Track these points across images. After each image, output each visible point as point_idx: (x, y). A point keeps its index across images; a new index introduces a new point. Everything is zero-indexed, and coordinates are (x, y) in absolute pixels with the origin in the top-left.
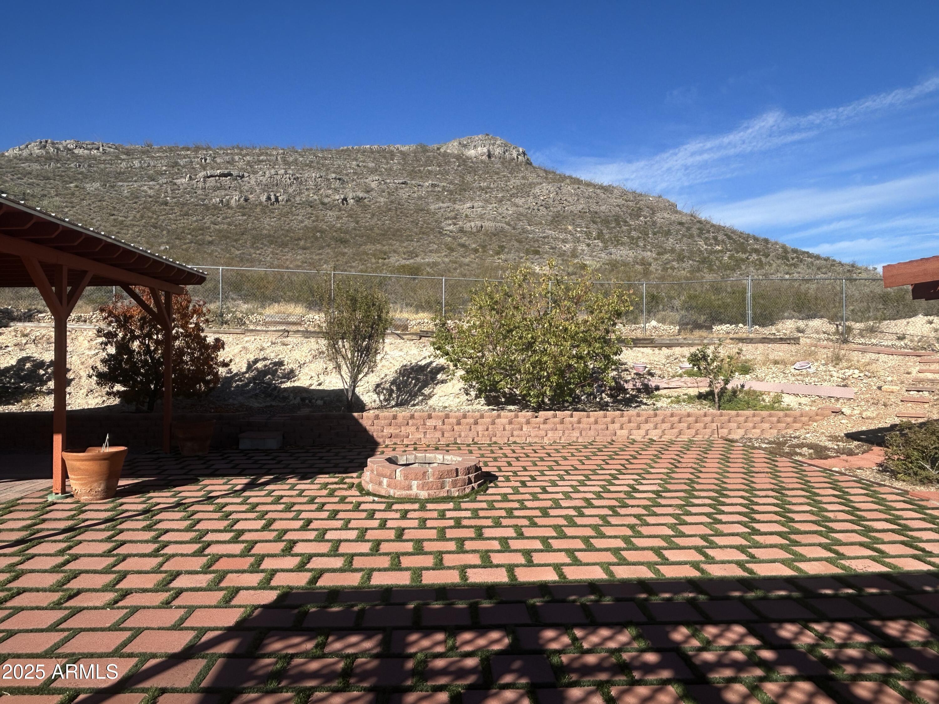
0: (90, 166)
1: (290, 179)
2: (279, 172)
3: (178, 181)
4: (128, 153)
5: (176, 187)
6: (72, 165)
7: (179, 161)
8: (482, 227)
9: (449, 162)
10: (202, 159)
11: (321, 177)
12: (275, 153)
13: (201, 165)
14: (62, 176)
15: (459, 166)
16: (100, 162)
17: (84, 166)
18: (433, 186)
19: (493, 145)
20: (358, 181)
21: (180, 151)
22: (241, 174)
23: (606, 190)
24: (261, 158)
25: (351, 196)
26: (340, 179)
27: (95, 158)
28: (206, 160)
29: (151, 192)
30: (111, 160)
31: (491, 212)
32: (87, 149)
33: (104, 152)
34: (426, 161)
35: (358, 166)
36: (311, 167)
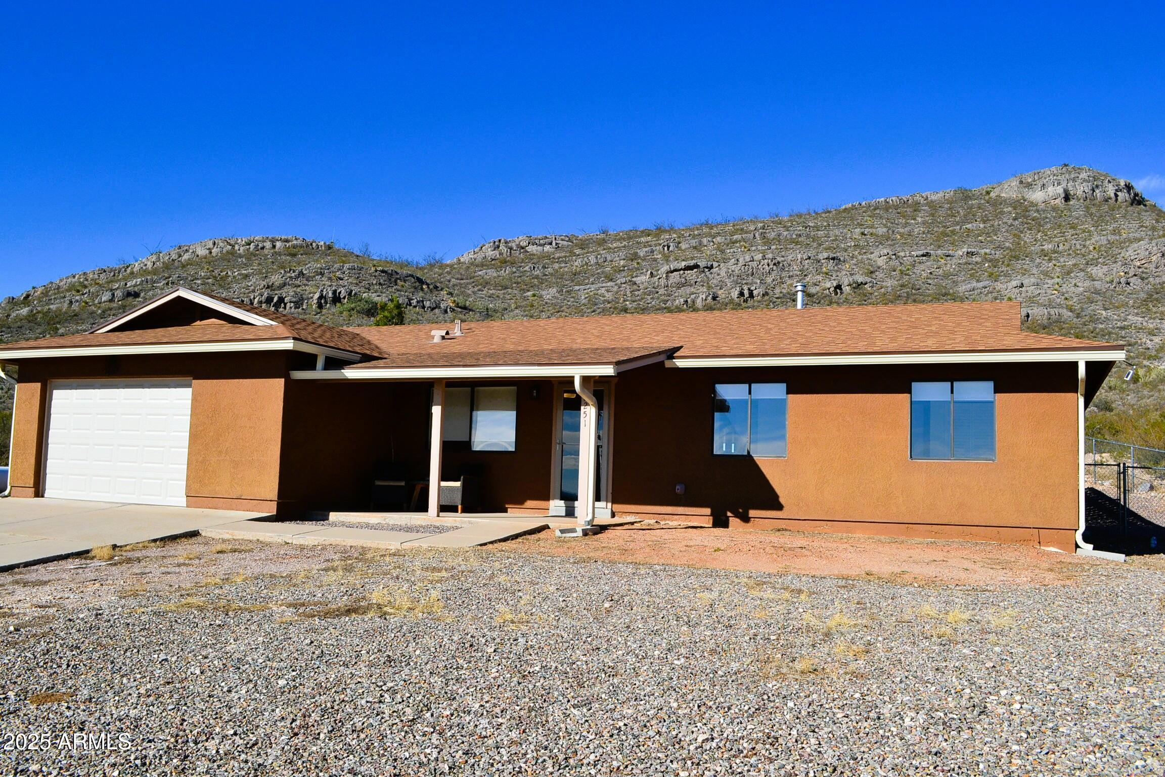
0: (544, 267)
1: (768, 265)
2: (755, 258)
3: (638, 280)
4: (583, 245)
5: (635, 287)
6: (527, 268)
7: (639, 251)
8: (1028, 316)
9: (1002, 213)
10: (664, 246)
11: (809, 258)
12: (752, 228)
13: (664, 254)
14: (518, 283)
15: (1015, 219)
16: (554, 260)
17: (538, 268)
18: (970, 254)
19: (1075, 181)
20: (860, 257)
21: (640, 237)
22: (709, 264)
24: (735, 237)
25: (846, 282)
26: (834, 258)
27: (548, 256)
28: (668, 247)
29: (609, 296)
30: (565, 257)
31: (1049, 291)
32: (540, 245)
33: (558, 247)
34: (965, 216)
35: (863, 234)
36: (797, 243)
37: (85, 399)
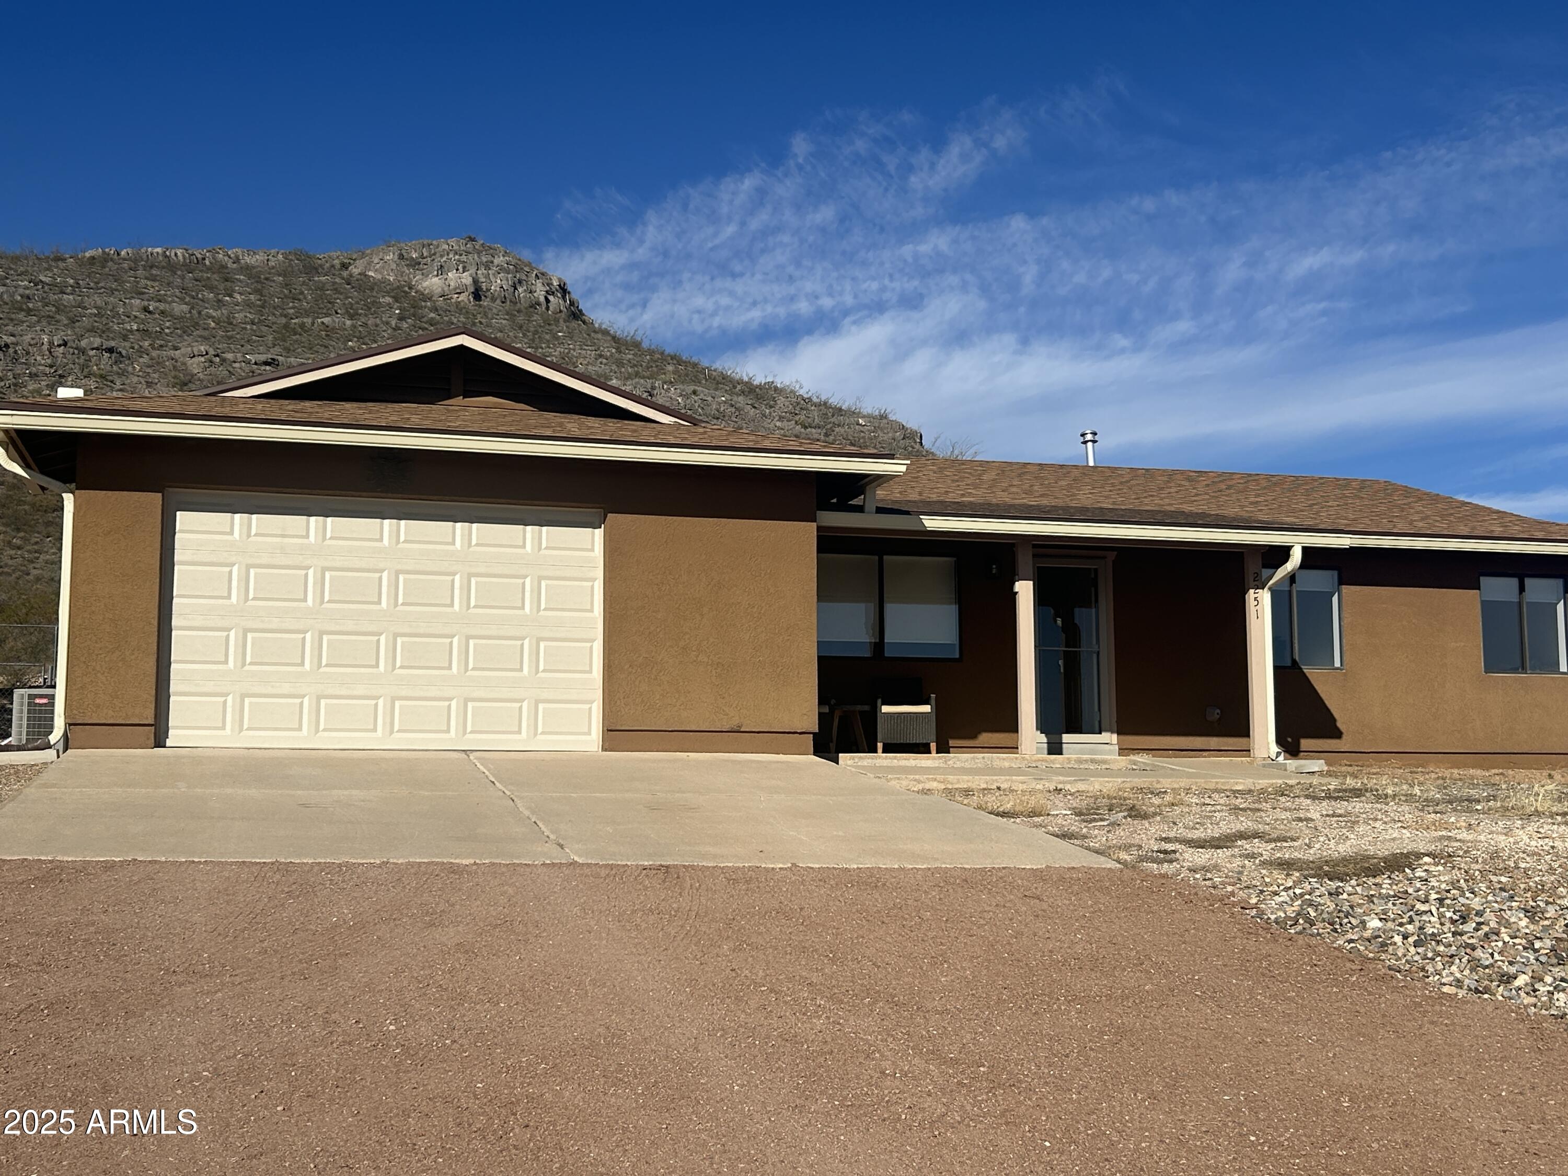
9: (376, 304)
15: (401, 318)
19: (487, 268)
20: (154, 354)
23: (759, 398)
26: (110, 350)
34: (315, 301)
35: (146, 310)
36: (29, 312)
37: (283, 536)
